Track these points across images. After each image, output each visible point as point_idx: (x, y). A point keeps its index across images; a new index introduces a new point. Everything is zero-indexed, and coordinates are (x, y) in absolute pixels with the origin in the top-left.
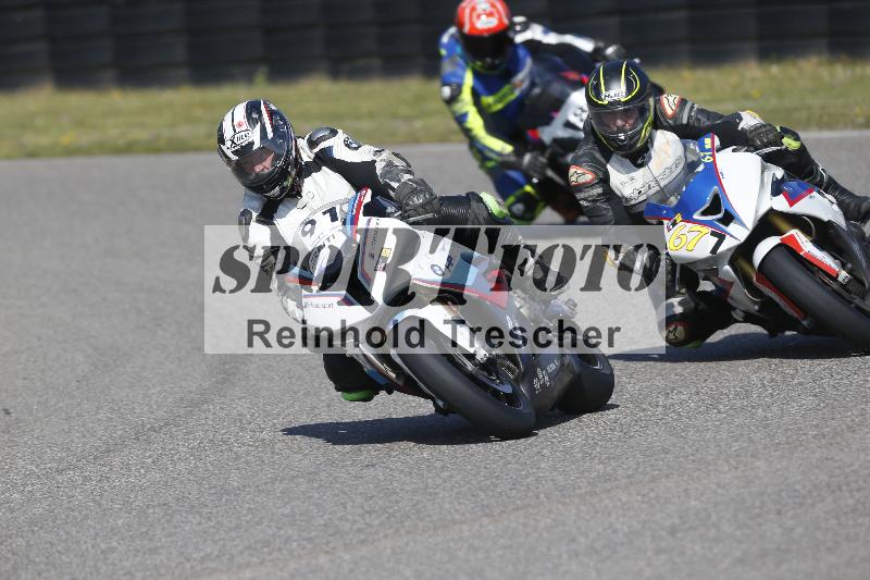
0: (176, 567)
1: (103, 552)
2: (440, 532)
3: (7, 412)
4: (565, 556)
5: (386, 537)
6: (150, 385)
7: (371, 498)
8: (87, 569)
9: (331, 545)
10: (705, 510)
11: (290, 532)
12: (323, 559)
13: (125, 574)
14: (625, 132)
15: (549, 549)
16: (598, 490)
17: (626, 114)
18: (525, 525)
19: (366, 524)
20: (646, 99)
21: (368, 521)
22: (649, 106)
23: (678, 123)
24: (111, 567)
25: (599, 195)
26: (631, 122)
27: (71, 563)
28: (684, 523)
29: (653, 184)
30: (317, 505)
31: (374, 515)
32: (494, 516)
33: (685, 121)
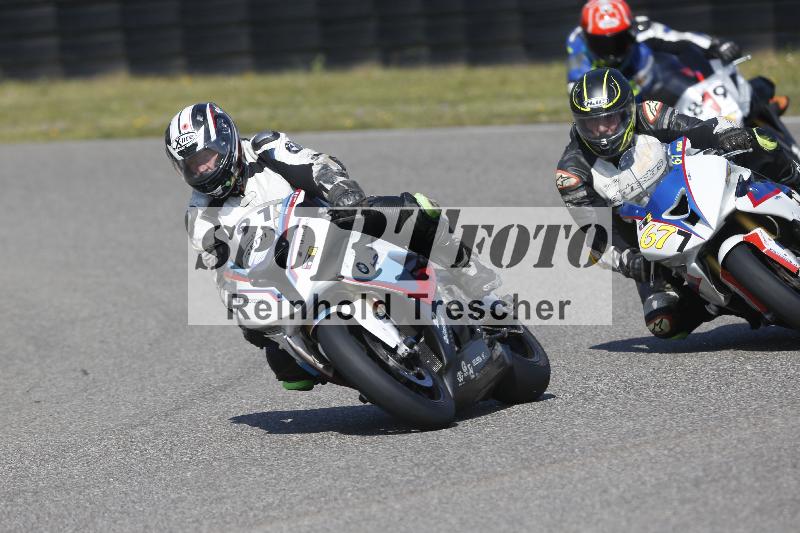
0: (241, 515)
1: (173, 501)
2: (483, 483)
3: (85, 373)
4: (598, 506)
5: (433, 487)
6: (216, 348)
7: (419, 452)
8: (159, 517)
9: (383, 495)
10: (727, 463)
11: (345, 483)
12: (375, 508)
13: (193, 522)
14: (607, 137)
15: (583, 500)
16: (628, 445)
17: (608, 120)
18: (561, 477)
19: (415, 476)
20: (627, 105)
21: (416, 473)
22: (631, 113)
23: (659, 128)
24: (180, 516)
25: (584, 198)
26: (613, 127)
27: (143, 511)
28: (707, 476)
29: (635, 186)
30: (369, 458)
31: (421, 467)
32: (531, 468)
33: (665, 127)
